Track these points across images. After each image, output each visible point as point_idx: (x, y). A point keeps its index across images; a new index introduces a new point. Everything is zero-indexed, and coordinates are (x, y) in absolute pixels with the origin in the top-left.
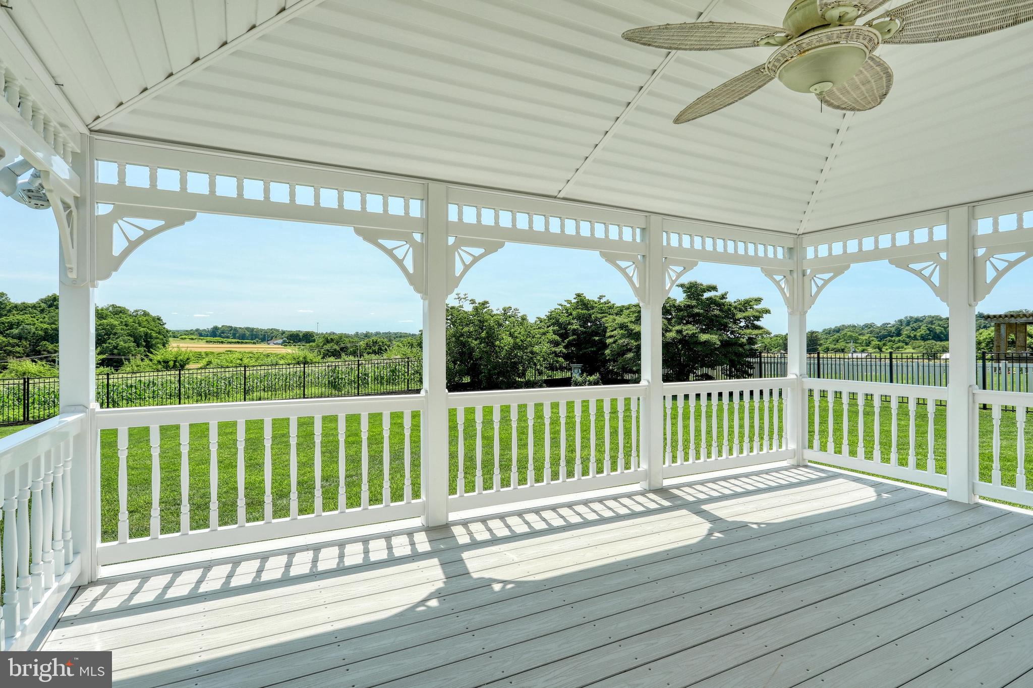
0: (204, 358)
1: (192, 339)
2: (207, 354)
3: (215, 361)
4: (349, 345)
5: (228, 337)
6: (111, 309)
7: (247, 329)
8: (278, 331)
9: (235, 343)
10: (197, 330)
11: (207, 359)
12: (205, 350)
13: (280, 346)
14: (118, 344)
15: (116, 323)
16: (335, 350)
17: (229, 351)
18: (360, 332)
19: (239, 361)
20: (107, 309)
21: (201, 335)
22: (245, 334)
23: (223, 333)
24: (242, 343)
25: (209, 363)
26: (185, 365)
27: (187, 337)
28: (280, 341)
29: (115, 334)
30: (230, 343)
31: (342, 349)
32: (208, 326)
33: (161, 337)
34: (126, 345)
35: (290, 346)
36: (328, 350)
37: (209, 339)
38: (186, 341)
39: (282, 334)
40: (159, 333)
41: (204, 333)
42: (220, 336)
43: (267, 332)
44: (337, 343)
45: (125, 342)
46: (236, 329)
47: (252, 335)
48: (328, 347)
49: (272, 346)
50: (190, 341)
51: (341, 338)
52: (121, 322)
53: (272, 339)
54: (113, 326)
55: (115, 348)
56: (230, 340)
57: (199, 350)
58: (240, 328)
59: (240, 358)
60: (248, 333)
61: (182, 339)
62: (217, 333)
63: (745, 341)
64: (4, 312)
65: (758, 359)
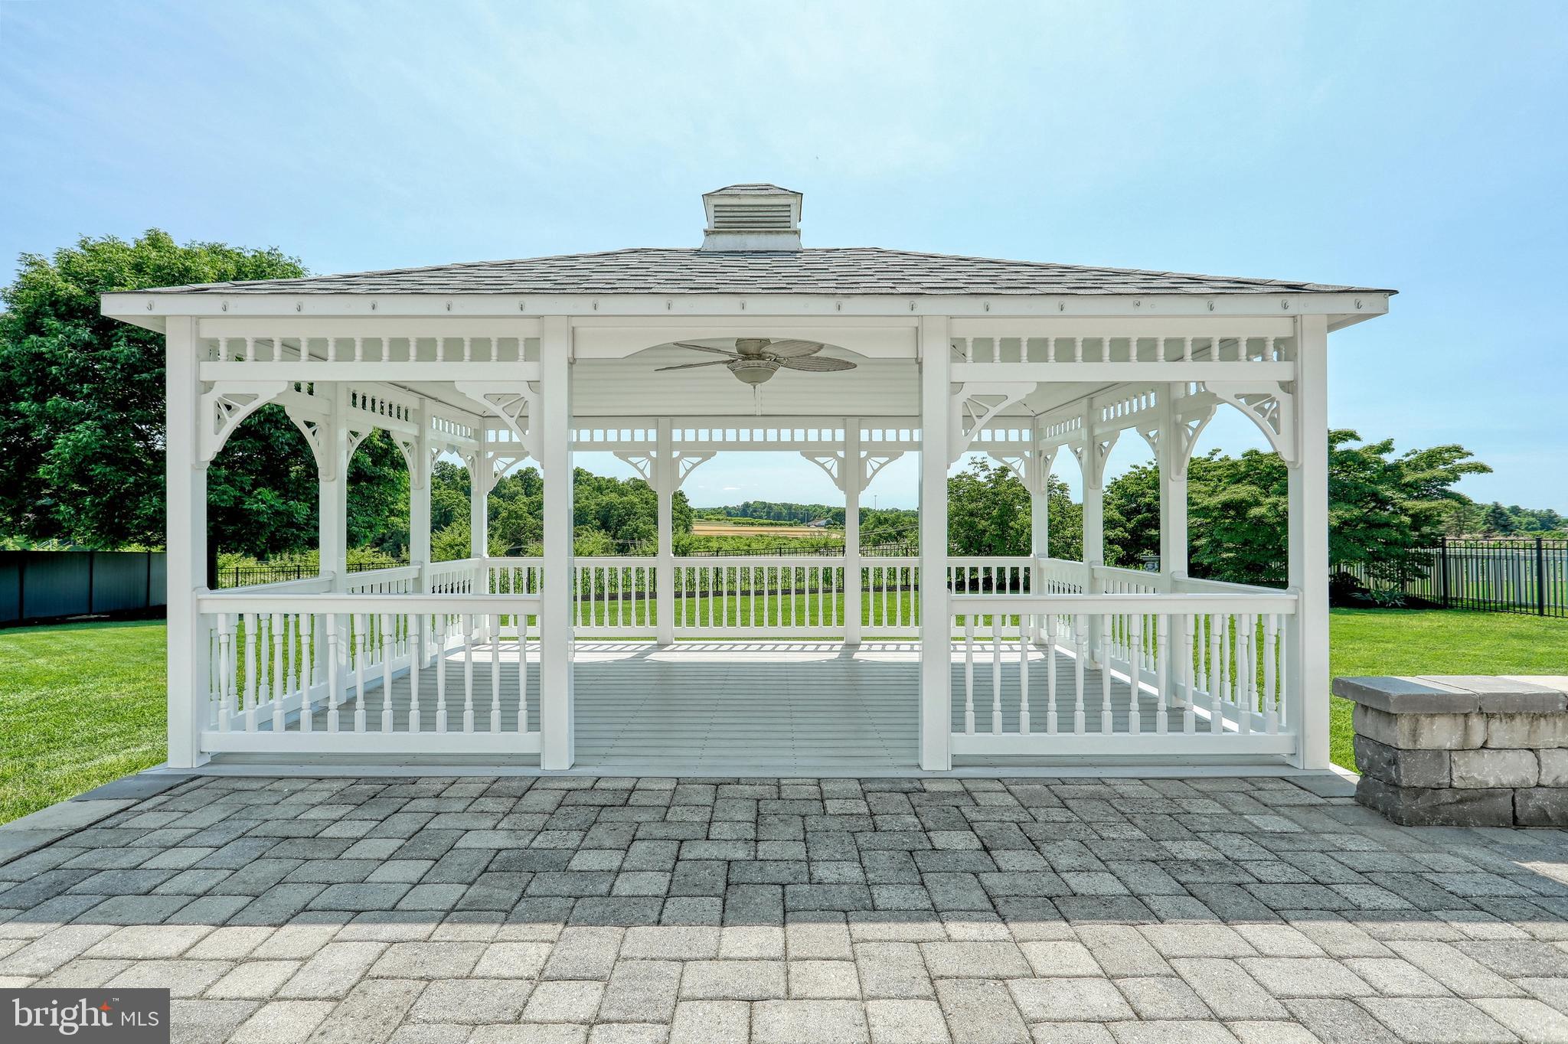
1: (718, 520)
5: (761, 517)
6: (631, 483)
7: (784, 505)
8: (822, 507)
9: (767, 525)
10: (726, 508)
12: (731, 534)
13: (822, 529)
14: (638, 527)
20: (628, 483)
21: (729, 514)
22: (781, 513)
23: (755, 511)
24: (776, 525)
27: (712, 517)
28: (823, 522)
30: (762, 525)
32: (736, 502)
33: (683, 517)
34: (646, 527)
35: (836, 528)
36: (880, 535)
37: (737, 519)
38: (710, 522)
39: (828, 513)
40: (681, 512)
41: (733, 511)
42: (752, 516)
43: (808, 510)
44: (893, 525)
45: (645, 523)
46: (770, 506)
47: (790, 514)
48: (879, 530)
49: (812, 528)
50: (716, 522)
51: (898, 517)
52: (642, 499)
53: (813, 519)
54: (633, 505)
55: (635, 531)
56: (762, 521)
57: (725, 534)
58: (776, 504)
60: (785, 512)
61: (707, 519)
62: (748, 513)
63: (1407, 520)
64: (534, 491)
65: (1439, 550)
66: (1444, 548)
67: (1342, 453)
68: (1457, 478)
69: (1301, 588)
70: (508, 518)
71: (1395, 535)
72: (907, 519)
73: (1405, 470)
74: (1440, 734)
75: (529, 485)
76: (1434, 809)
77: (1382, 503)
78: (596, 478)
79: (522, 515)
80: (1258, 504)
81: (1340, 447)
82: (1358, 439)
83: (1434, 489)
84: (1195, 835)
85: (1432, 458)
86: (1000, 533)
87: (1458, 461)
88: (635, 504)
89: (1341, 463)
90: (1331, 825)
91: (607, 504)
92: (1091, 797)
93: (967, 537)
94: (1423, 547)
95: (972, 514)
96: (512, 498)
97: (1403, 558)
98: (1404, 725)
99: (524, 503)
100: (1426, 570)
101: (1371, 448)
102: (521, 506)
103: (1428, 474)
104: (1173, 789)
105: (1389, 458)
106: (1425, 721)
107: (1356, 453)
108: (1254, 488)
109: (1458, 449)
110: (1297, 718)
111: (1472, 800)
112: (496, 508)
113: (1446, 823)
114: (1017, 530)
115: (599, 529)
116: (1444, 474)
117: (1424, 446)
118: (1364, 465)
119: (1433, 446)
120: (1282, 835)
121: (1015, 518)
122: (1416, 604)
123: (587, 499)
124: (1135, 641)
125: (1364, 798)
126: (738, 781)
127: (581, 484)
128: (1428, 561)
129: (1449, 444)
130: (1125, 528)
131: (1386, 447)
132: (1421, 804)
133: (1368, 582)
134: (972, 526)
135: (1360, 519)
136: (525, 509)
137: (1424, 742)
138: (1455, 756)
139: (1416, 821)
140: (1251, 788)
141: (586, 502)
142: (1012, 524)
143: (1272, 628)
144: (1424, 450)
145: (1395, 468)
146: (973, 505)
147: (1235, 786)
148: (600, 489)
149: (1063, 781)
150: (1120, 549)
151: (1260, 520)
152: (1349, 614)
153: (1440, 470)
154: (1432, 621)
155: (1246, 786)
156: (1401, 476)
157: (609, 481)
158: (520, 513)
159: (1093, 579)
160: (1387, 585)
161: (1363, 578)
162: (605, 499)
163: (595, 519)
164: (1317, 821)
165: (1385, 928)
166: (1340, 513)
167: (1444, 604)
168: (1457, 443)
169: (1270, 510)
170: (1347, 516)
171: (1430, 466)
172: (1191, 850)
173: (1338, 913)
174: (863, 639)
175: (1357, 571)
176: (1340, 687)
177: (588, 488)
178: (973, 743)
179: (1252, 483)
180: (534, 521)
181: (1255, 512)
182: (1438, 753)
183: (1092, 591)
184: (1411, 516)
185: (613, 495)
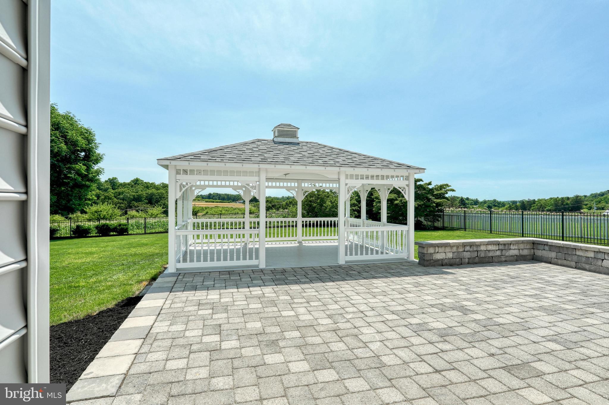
0: (204, 210)
1: (199, 200)
2: (206, 208)
3: (210, 212)
4: (276, 204)
5: (216, 199)
6: (162, 185)
7: (226, 194)
9: (219, 202)
11: (206, 211)
12: (205, 206)
13: (242, 204)
14: (165, 203)
15: (164, 192)
16: (269, 206)
17: (216, 207)
18: (284, 196)
19: (220, 212)
20: (160, 185)
21: (203, 198)
22: (224, 197)
23: (214, 197)
24: (223, 202)
25: (207, 213)
26: (197, 213)
27: (196, 199)
29: (164, 198)
30: (217, 202)
31: (273, 206)
37: (207, 200)
38: (196, 201)
41: (204, 197)
42: (212, 199)
43: (235, 196)
46: (220, 195)
47: (228, 198)
49: (238, 204)
50: (198, 201)
51: (272, 200)
53: (238, 200)
56: (217, 201)
57: (202, 206)
58: (222, 194)
59: (221, 210)
60: (226, 197)
62: (211, 197)
63: (434, 205)
64: (117, 187)
65: (443, 213)
66: (444, 213)
67: (419, 185)
68: (447, 193)
69: (409, 225)
70: (104, 199)
71: (432, 209)
72: (276, 201)
73: (435, 191)
74: (431, 250)
75: (114, 185)
76: (430, 264)
77: (429, 200)
78: (145, 183)
79: (111, 198)
80: (397, 200)
81: (418, 183)
82: (423, 181)
83: (441, 196)
84: (393, 269)
85: (441, 187)
86: (320, 208)
87: (448, 188)
88: (164, 194)
89: (418, 188)
90: (414, 267)
91: (151, 193)
92: (373, 266)
93: (308, 209)
94: (439, 213)
95: (310, 201)
96: (106, 190)
97: (434, 216)
98: (426, 249)
99: (112, 193)
100: (439, 219)
101: (426, 183)
102: (111, 194)
103: (440, 192)
104: (387, 264)
105: (430, 187)
106: (429, 248)
107: (422, 185)
108: (396, 195)
109: (447, 185)
110: (408, 250)
111: (436, 262)
112: (98, 195)
113: (432, 266)
114: (326, 207)
115: (147, 203)
116: (444, 192)
117: (439, 184)
118: (424, 189)
119: (441, 184)
120: (406, 269)
121: (325, 203)
122: (436, 229)
123: (142, 191)
124: (374, 238)
125: (419, 263)
126: (304, 267)
127: (138, 185)
128: (439, 216)
129: (445, 183)
130: (358, 206)
131: (430, 184)
132: (428, 263)
133: (425, 223)
134: (311, 206)
135: (423, 205)
136: (113, 195)
137: (429, 252)
138: (433, 254)
139: (427, 266)
140: (401, 263)
141: (141, 193)
142: (324, 205)
143: (404, 233)
144: (439, 185)
145: (432, 190)
146: (311, 199)
147: (398, 263)
148: (147, 187)
149: (367, 264)
150: (357, 213)
151: (397, 204)
152: (420, 232)
153: (443, 191)
154: (440, 233)
155: (400, 263)
156: (433, 192)
157: (152, 184)
158: (110, 197)
159: (364, 223)
160: (430, 223)
161: (424, 221)
162: (150, 191)
163: (145, 199)
164: (412, 267)
165: (421, 276)
166: (418, 203)
167: (443, 229)
168: (447, 183)
169: (400, 202)
170: (420, 204)
171: (441, 190)
172: (393, 271)
173: (415, 276)
174: (303, 240)
175: (422, 219)
176: (416, 243)
177: (142, 187)
178: (349, 258)
179: (395, 193)
180: (117, 200)
181: (396, 202)
182: (431, 254)
183: (363, 226)
184: (435, 204)
185: (153, 190)
